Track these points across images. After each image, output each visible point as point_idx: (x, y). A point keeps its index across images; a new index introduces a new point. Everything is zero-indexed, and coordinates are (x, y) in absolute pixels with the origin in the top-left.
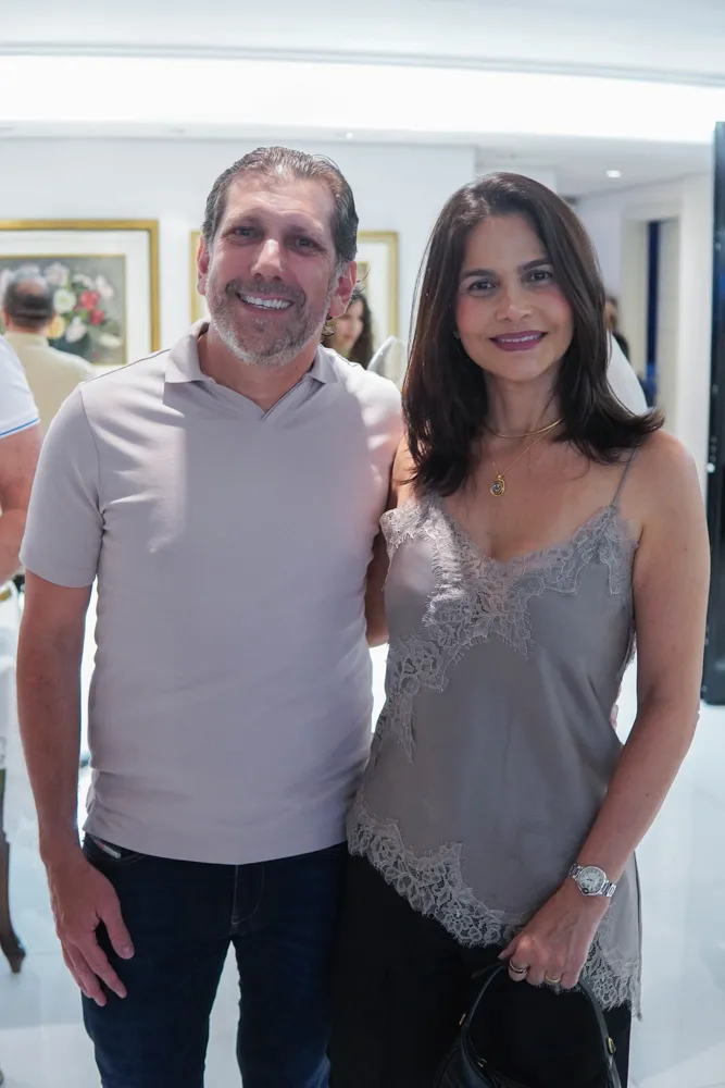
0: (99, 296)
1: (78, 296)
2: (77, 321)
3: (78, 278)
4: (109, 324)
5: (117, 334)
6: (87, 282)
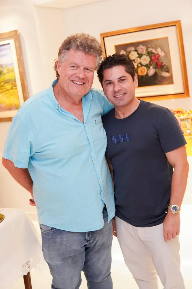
0: (159, 56)
1: (150, 58)
2: (151, 67)
3: (150, 50)
4: (165, 67)
5: (168, 72)
6: (154, 51)
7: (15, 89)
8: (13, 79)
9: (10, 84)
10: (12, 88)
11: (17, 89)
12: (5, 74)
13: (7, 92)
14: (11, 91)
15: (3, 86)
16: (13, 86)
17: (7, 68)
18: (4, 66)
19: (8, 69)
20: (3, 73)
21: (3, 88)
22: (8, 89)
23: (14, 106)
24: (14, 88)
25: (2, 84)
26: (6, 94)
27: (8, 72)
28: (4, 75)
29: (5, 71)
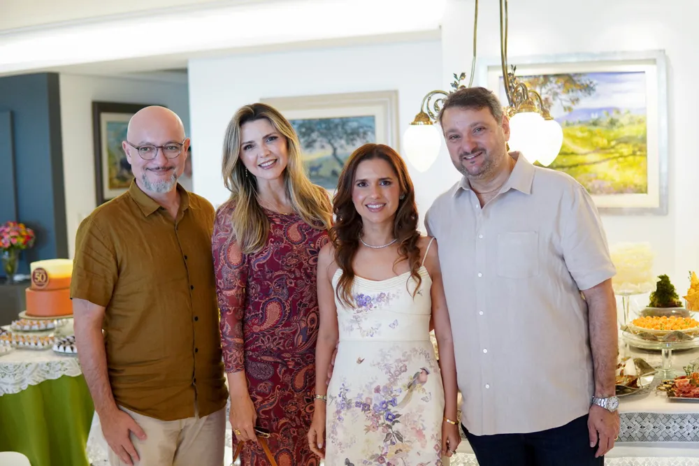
7: (641, 155)
8: (639, 137)
9: (631, 146)
10: (634, 154)
11: (646, 156)
12: (622, 125)
13: (621, 159)
14: (631, 158)
15: (613, 147)
16: (636, 149)
17: (628, 115)
18: (622, 112)
19: (632, 118)
20: (618, 124)
21: (612, 151)
22: (626, 154)
23: (632, 187)
24: (638, 153)
25: (613, 143)
26: (618, 162)
27: (631, 123)
28: (618, 127)
29: (623, 120)
